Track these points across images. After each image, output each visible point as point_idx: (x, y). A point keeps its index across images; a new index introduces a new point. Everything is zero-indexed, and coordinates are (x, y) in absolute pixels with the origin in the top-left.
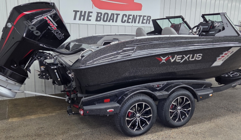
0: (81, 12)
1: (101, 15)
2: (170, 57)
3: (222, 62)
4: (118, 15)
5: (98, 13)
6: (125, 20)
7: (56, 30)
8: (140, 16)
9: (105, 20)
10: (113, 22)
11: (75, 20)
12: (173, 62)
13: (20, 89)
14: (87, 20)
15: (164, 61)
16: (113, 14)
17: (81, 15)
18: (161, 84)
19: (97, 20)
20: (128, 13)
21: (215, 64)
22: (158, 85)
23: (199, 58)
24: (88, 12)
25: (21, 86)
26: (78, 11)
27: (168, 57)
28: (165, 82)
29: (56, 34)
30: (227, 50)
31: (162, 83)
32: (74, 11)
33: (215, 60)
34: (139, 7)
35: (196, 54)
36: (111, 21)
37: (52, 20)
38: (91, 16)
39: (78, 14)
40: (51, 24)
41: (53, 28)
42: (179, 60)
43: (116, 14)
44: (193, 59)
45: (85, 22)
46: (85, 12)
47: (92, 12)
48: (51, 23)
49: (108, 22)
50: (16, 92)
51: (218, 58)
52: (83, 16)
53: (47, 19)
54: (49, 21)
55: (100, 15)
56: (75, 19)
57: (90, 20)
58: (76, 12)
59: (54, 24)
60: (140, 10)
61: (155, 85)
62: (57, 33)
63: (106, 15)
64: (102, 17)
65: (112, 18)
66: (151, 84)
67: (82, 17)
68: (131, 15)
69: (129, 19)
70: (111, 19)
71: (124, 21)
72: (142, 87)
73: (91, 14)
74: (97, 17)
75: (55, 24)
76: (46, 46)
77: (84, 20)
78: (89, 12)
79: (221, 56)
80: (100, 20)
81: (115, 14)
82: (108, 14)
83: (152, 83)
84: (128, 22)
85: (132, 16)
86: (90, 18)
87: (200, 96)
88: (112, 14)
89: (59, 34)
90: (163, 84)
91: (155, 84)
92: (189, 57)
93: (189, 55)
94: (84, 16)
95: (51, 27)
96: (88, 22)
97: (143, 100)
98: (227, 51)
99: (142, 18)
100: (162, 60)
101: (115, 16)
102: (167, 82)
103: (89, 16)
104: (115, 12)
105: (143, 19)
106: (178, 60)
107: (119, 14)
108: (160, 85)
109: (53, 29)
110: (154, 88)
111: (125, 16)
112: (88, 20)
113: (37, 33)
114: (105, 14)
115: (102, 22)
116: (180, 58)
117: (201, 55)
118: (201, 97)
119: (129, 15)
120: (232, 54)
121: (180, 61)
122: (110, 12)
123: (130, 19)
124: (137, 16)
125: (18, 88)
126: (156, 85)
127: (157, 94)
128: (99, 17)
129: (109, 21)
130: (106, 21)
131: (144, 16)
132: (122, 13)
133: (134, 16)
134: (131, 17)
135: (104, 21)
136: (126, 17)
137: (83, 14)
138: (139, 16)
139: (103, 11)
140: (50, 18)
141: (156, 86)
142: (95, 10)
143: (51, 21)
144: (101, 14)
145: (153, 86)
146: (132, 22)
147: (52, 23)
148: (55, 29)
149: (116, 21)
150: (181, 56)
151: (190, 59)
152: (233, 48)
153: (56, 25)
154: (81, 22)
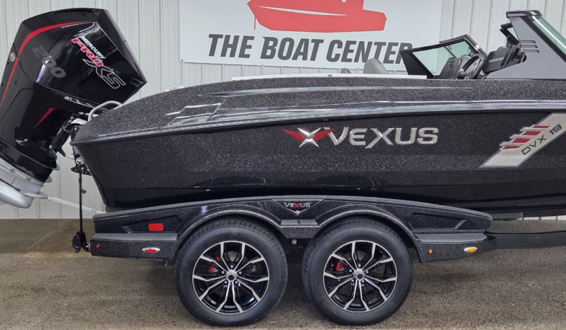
0: (228, 37)
1: (275, 44)
2: (329, 131)
3: (522, 158)
4: (317, 43)
5: (267, 40)
6: (338, 56)
7: (102, 67)
8: (380, 45)
9: (285, 54)
10: (306, 59)
11: (213, 55)
12: (341, 144)
13: (41, 191)
14: (239, 57)
15: (311, 140)
16: (304, 42)
17: (226, 45)
18: (306, 202)
19: (264, 56)
20: (344, 37)
21: (495, 161)
22: (297, 203)
23: (430, 139)
24: (244, 37)
25: (42, 186)
26: (221, 36)
27: (323, 130)
28: (320, 196)
29: (102, 77)
30: (535, 122)
31: (308, 200)
32: (211, 36)
33: (495, 150)
34: (377, 21)
35: (414, 127)
36: (300, 57)
37: (91, 45)
38: (250, 47)
39: (220, 42)
40: (89, 55)
41: (94, 62)
42: (361, 140)
43: (313, 41)
44: (409, 142)
45: (237, 60)
46: (236, 38)
47: (252, 38)
48: (88, 51)
49: (293, 59)
50: (33, 198)
51: (504, 144)
52: (230, 46)
53: (80, 43)
54: (85, 47)
55: (271, 43)
56: (212, 53)
57: (248, 56)
58: (215, 38)
59: (95, 54)
60: (382, 28)
61: (287, 202)
62: (105, 73)
63: (288, 44)
64: (277, 48)
65: (302, 51)
66: (275, 199)
67: (229, 50)
68: (354, 43)
69: (347, 51)
70: (301, 54)
71: (333, 57)
72: (249, 204)
73: (249, 42)
74: (266, 47)
75: (98, 53)
76: (80, 100)
77: (232, 55)
78: (246, 38)
79: (515, 137)
80: (272, 56)
81: (310, 41)
82: (292, 41)
83: (278, 197)
84: (345, 59)
85: (358, 44)
86: (247, 51)
87: (428, 246)
88: (302, 41)
89: (112, 76)
90: (313, 203)
91: (289, 200)
92: (393, 133)
93: (391, 130)
94: (234, 47)
95: (89, 59)
96: (244, 61)
97: (239, 234)
98: (534, 124)
99: (384, 49)
100: (304, 137)
101: (311, 46)
102: (325, 197)
103: (245, 46)
104: (310, 36)
105: (389, 52)
106: (356, 140)
107: (322, 41)
108: (303, 202)
109: (94, 65)
110: (285, 211)
111: (336, 45)
112: (242, 55)
113: (58, 72)
114: (284, 41)
115: (276, 61)
116: (363, 136)
117: (436, 130)
118: (431, 251)
119: (349, 43)
120: (557, 134)
121: (363, 143)
122: (297, 36)
123: (352, 51)
124: (370, 44)
125: (36, 189)
126: (292, 202)
127: (285, 224)
128: (270, 48)
129: (295, 58)
130: (287, 58)
131: (391, 45)
132: (328, 37)
133: (362, 44)
134: (354, 47)
135: (281, 57)
136: (340, 46)
137: (231, 42)
138: (376, 43)
139: (280, 35)
140: (87, 41)
141: (292, 205)
142: (262, 32)
143: (90, 48)
144: (275, 40)
145: (282, 203)
146: (356, 60)
147: (90, 52)
148: (100, 64)
149: (313, 58)
150: (364, 130)
151: (398, 140)
152: (554, 115)
153: (102, 57)
154: (228, 59)
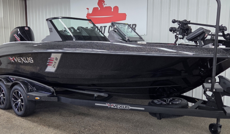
2: (14, 58)
3: (54, 69)
4: (105, 27)
15: (12, 60)
16: (101, 27)
23: (31, 61)
43: (104, 26)
44: (28, 62)
51: (47, 64)
53: (15, 36)
60: (125, 19)
75: (19, 38)
79: (48, 61)
101: (103, 28)
104: (103, 25)
107: (106, 26)
111: (111, 27)
116: (20, 60)
118: (28, 97)
120: (58, 61)
122: (99, 25)
132: (108, 25)
151: (26, 61)
